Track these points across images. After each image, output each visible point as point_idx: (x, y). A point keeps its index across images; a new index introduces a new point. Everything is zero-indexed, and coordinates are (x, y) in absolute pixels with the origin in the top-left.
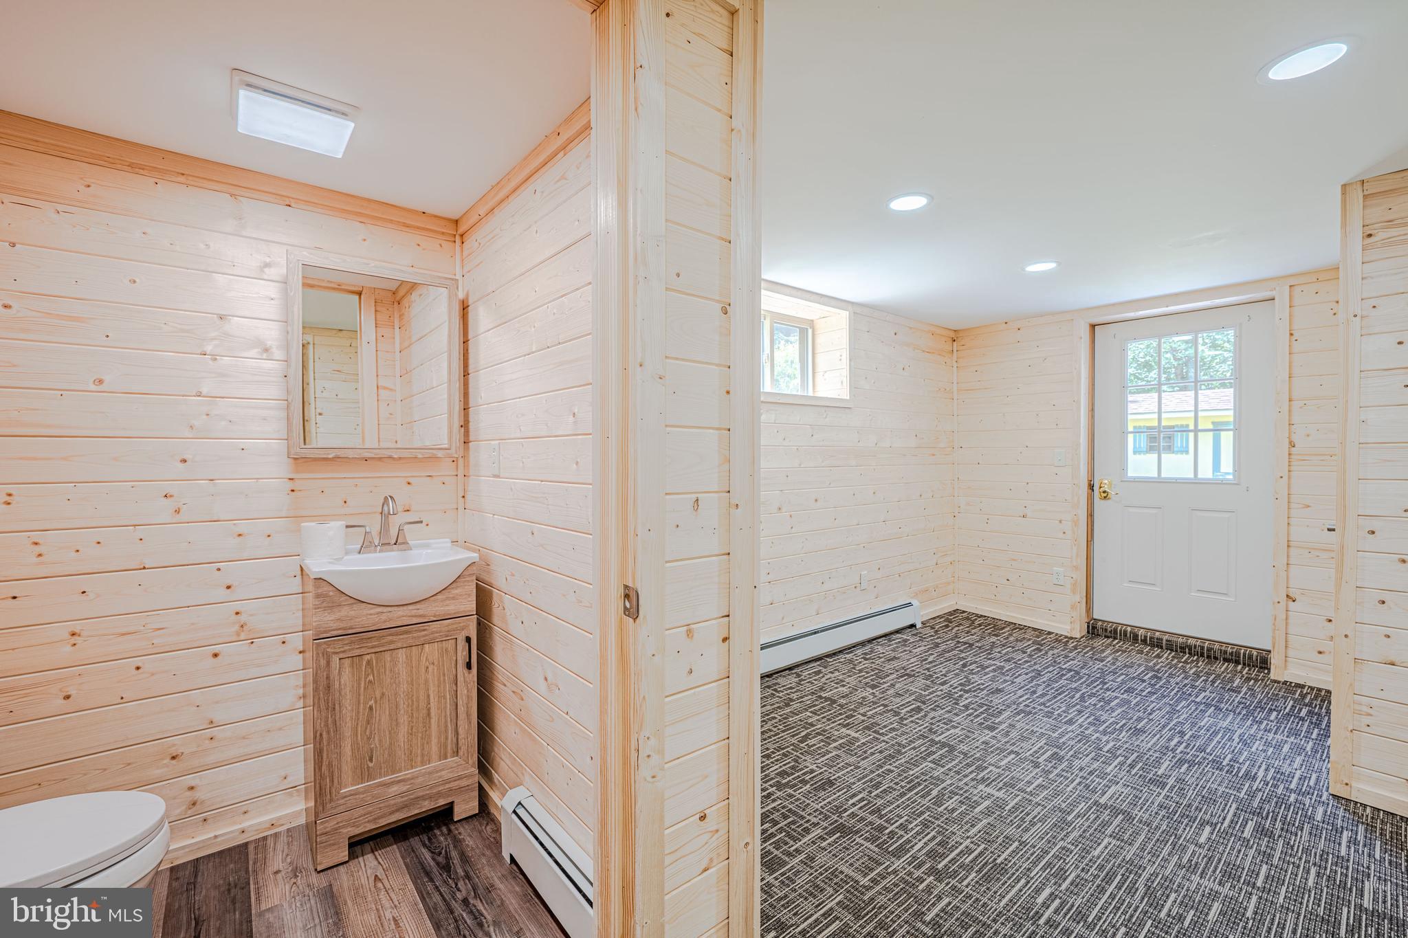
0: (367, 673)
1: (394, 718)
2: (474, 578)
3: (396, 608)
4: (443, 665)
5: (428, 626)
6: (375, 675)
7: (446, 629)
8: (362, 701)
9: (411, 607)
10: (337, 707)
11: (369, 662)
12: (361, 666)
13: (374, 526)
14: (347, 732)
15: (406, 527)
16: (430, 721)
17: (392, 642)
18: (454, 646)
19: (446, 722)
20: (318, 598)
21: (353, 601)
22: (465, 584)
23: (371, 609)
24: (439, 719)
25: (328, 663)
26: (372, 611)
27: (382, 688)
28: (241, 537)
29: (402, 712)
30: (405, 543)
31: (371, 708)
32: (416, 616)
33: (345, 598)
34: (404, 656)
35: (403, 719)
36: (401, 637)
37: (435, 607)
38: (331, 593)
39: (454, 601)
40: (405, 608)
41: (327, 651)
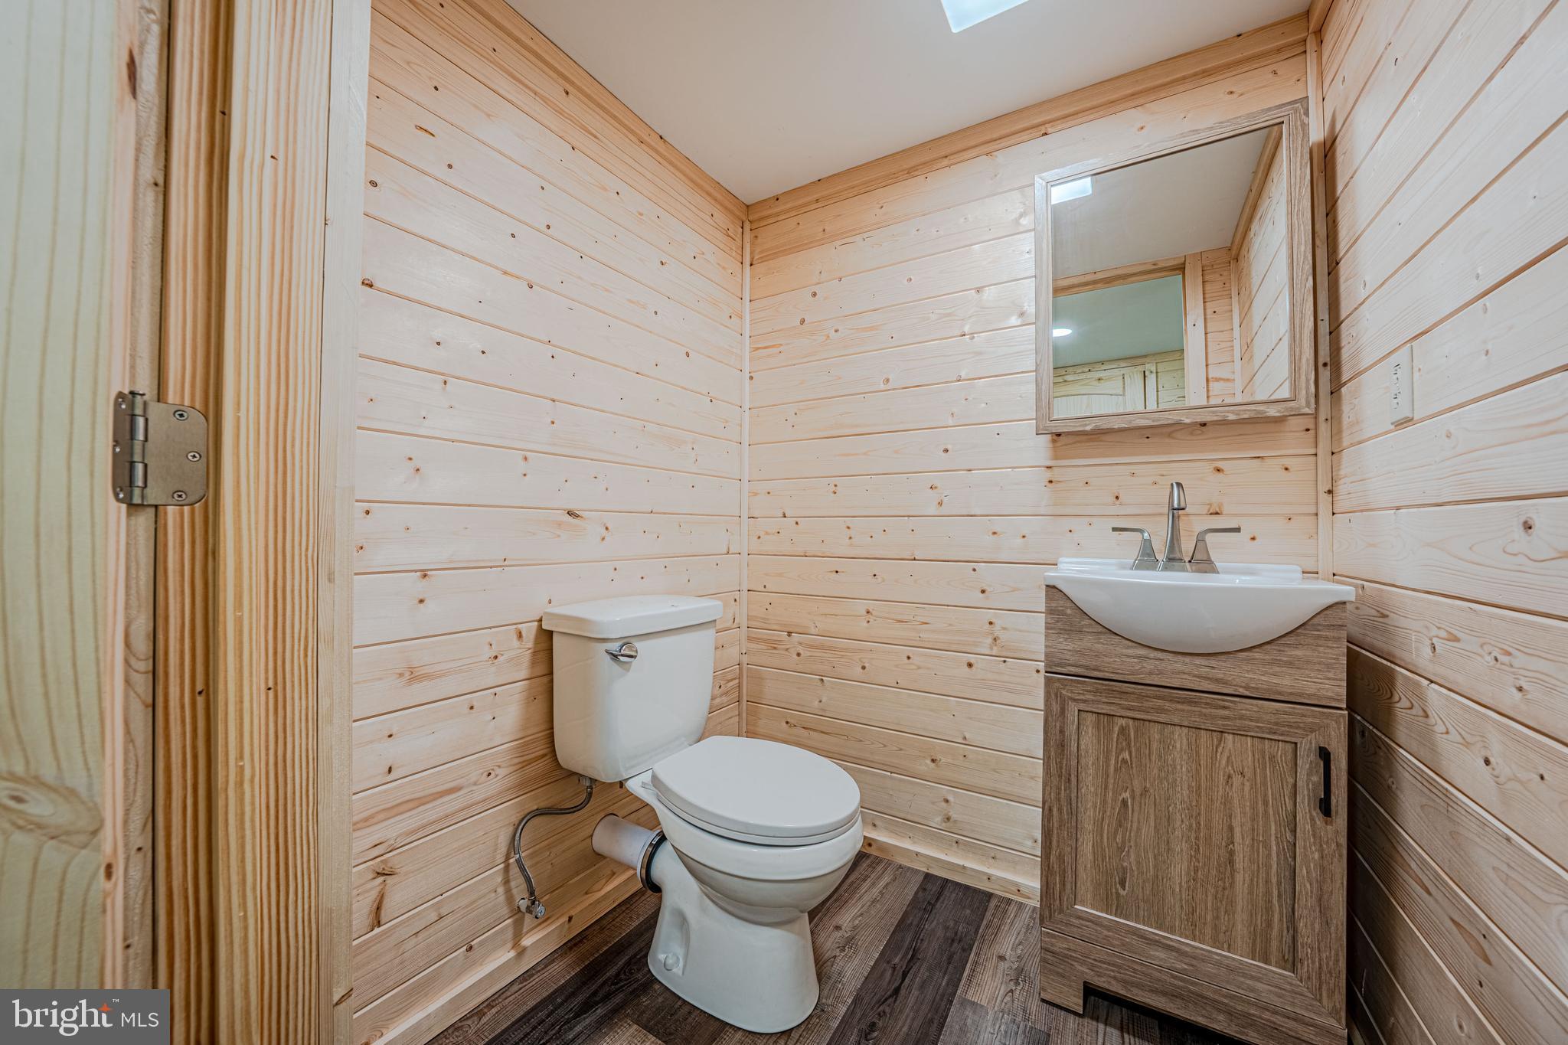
0: (1120, 746)
1: (1165, 838)
2: (1344, 634)
3: (1170, 656)
4: (1264, 784)
5: (1231, 702)
6: (1134, 754)
7: (1273, 719)
8: (1111, 787)
9: (1198, 661)
10: (1073, 779)
11: (1123, 730)
12: (1111, 731)
13: (1159, 535)
14: (1088, 823)
15: (1210, 538)
16: (1232, 876)
17: (1161, 710)
18: (1290, 756)
19: (1268, 893)
20: (1051, 614)
21: (1101, 629)
22: (1321, 642)
23: (1128, 647)
24: (1252, 880)
25: (1063, 711)
26: (1130, 652)
27: (1145, 780)
28: (995, 536)
29: (1178, 833)
30: (1209, 561)
31: (1124, 802)
32: (1206, 678)
33: (1086, 622)
34: (1185, 742)
35: (1180, 847)
36: (1179, 706)
37: (1248, 671)
38: (1069, 611)
39: (1290, 671)
40: (1187, 659)
41: (1061, 693)
